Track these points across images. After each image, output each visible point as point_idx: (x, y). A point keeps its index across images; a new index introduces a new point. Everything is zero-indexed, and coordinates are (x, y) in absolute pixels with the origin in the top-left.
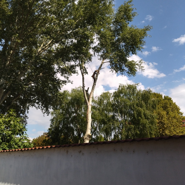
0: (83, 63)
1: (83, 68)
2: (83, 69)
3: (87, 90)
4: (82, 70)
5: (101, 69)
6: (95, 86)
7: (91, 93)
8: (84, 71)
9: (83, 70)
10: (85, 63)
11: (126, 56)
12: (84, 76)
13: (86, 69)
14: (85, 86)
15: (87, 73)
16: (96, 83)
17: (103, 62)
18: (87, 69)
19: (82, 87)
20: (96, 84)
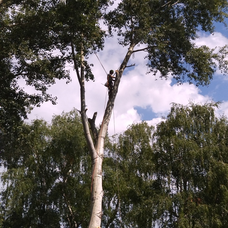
0: (82, 53)
1: (83, 65)
2: (82, 68)
3: (92, 118)
4: (80, 69)
5: (126, 67)
6: (112, 108)
7: (101, 126)
8: (85, 73)
9: (82, 71)
10: (86, 52)
11: (187, 35)
12: (83, 83)
13: (89, 67)
14: (87, 110)
15: (92, 77)
16: (113, 101)
17: (131, 49)
18: (91, 67)
19: (80, 112)
20: (113, 105)
